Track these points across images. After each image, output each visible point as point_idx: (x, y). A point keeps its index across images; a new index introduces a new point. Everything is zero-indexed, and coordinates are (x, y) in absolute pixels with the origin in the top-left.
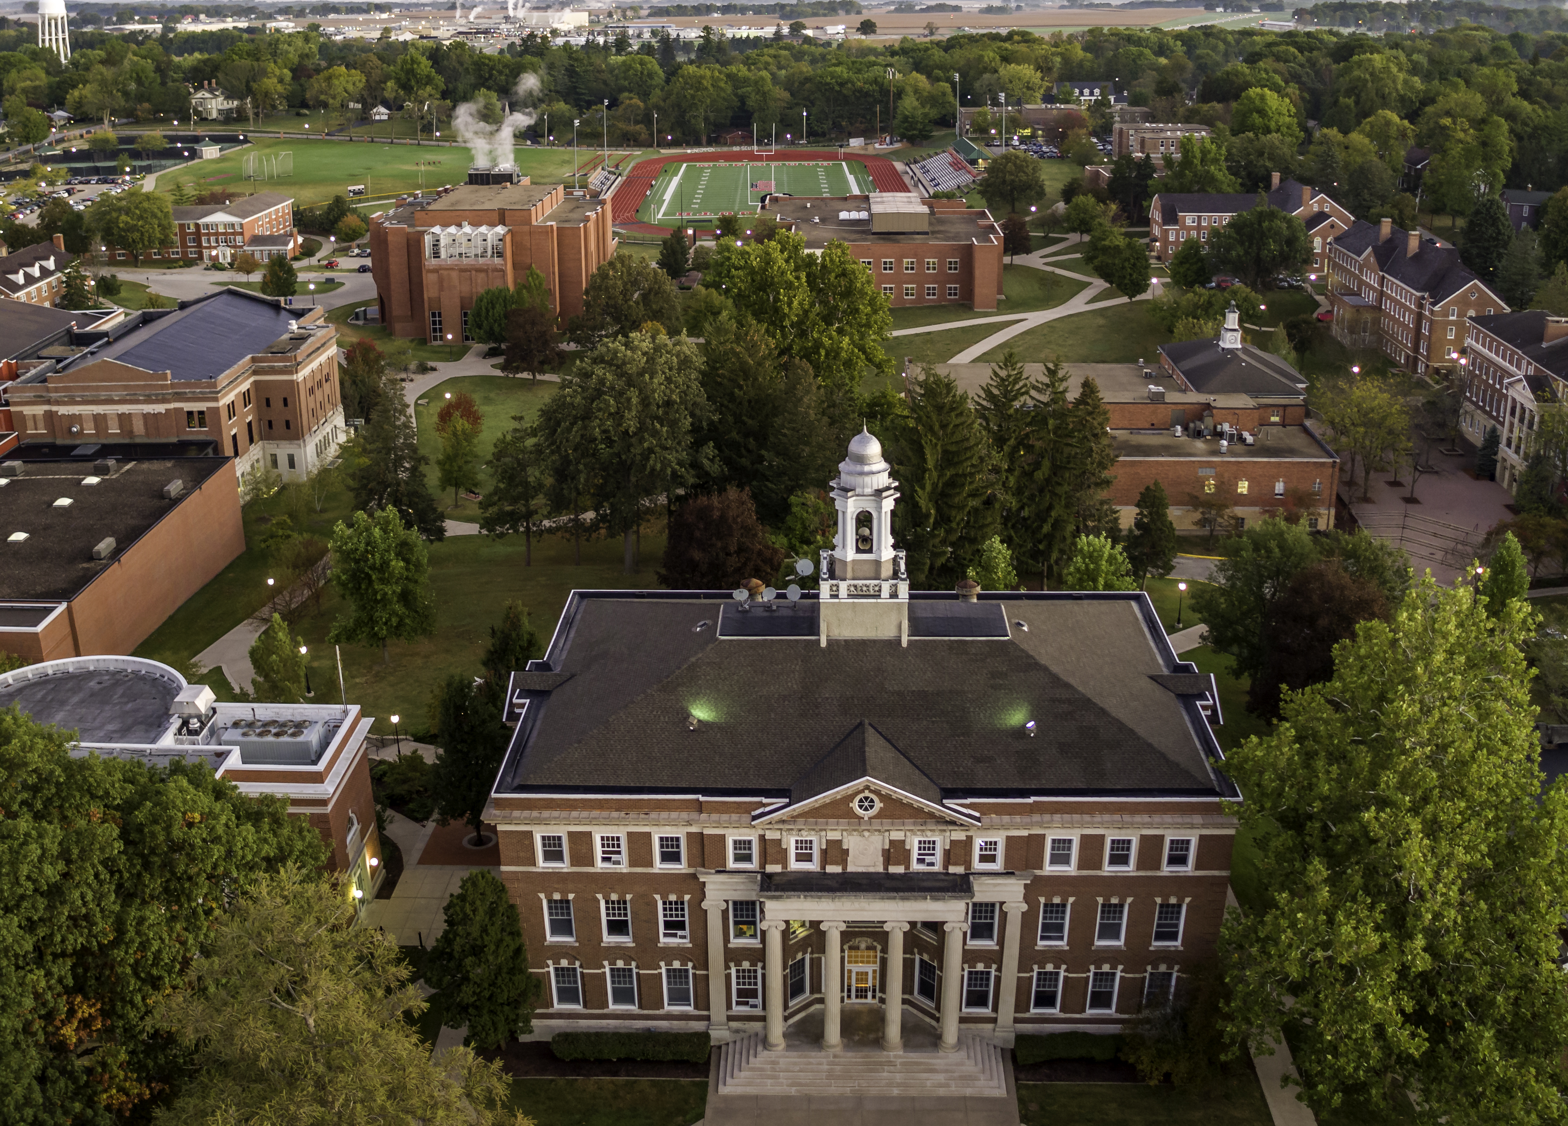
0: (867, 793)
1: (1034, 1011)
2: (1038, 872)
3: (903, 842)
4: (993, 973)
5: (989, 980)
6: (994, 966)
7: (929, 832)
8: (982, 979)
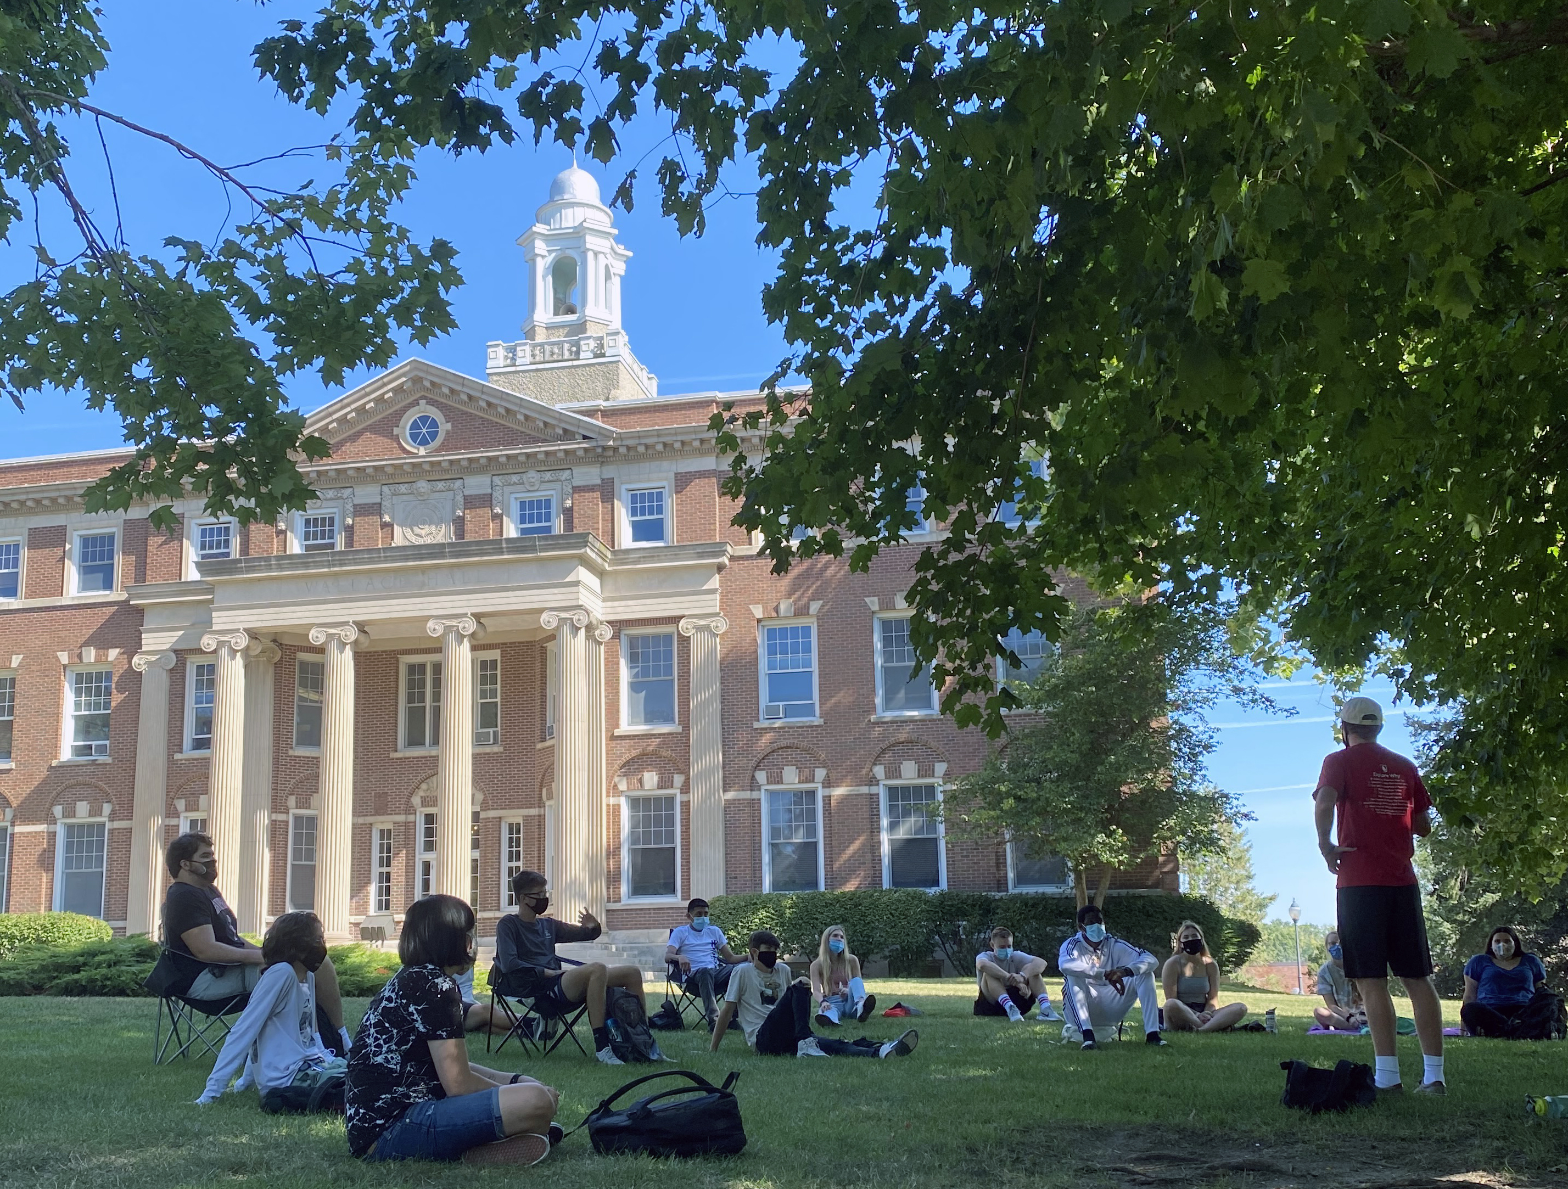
0: (424, 409)
2: (743, 549)
3: (489, 499)
4: (679, 799)
5: (671, 821)
6: (678, 780)
7: (532, 475)
8: (658, 822)
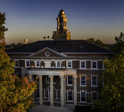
0: (47, 52)
1: (81, 102)
2: (79, 69)
3: (54, 61)
4: (73, 92)
5: (72, 94)
6: (73, 90)
7: (58, 60)
8: (71, 94)
